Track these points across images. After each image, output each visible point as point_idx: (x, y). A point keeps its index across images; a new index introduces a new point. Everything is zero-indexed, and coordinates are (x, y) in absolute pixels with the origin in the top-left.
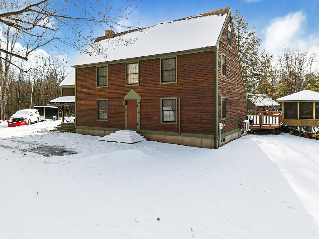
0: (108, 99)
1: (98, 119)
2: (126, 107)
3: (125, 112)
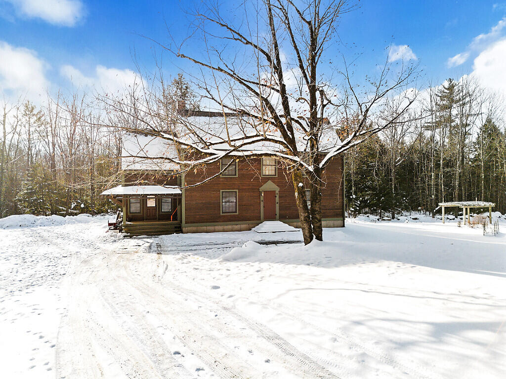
0: (237, 190)
1: (223, 213)
2: (262, 198)
3: (262, 204)
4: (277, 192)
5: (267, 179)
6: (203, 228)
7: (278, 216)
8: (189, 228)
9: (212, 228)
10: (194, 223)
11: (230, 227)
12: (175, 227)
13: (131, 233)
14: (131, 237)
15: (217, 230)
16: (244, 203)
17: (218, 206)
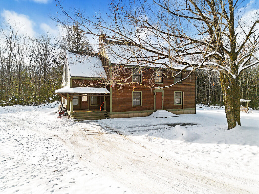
1: (133, 105)
2: (155, 97)
3: (155, 99)
4: (163, 93)
5: (158, 85)
6: (122, 115)
7: (163, 107)
8: (114, 115)
9: (127, 115)
10: (117, 111)
11: (137, 114)
12: (104, 114)
13: (78, 119)
14: (79, 121)
15: (130, 116)
16: (145, 99)
17: (131, 101)
